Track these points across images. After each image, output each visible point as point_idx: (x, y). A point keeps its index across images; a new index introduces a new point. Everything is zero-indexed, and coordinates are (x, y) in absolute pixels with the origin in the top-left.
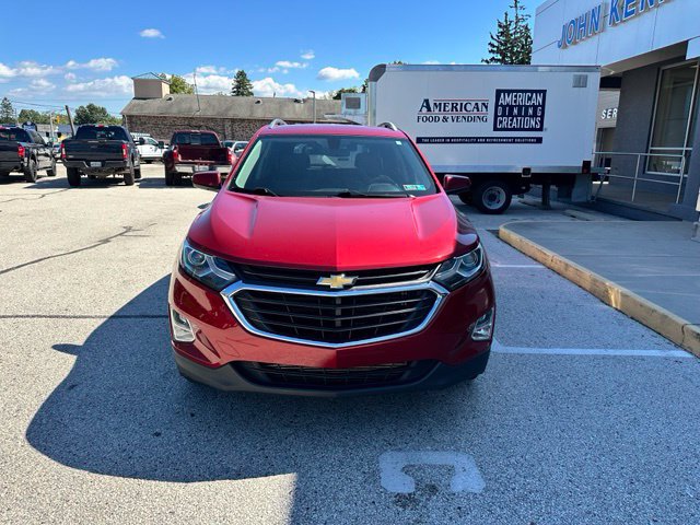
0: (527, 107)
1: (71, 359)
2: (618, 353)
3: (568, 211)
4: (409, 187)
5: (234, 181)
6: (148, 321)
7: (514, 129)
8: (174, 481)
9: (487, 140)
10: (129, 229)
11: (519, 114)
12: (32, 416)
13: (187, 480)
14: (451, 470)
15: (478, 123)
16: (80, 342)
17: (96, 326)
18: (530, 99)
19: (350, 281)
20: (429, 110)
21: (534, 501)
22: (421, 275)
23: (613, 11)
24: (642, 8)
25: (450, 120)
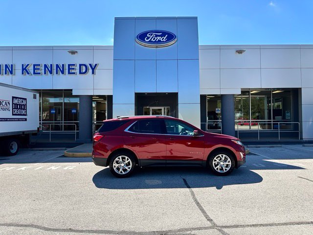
0: (22, 105)
7: (18, 115)
9: (10, 120)
11: (20, 108)
18: (22, 102)
23: (23, 69)
24: (45, 73)
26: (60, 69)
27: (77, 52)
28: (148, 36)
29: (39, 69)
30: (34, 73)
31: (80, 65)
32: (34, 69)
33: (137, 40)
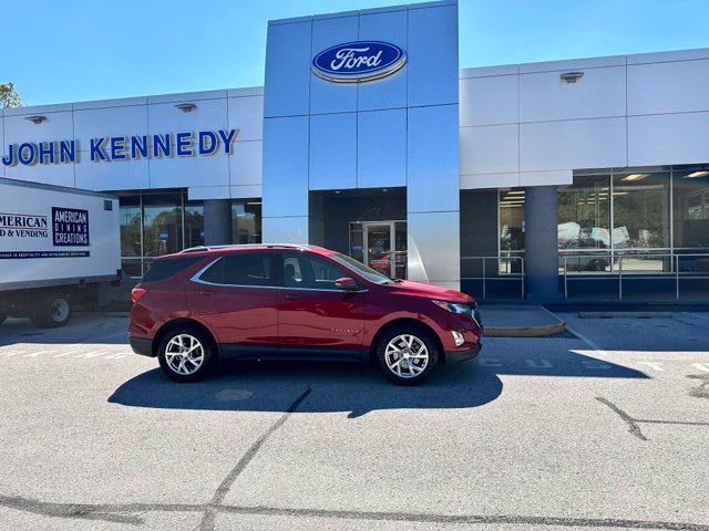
0: (76, 225)
9: (49, 255)
11: (71, 231)
15: (40, 238)
23: (94, 149)
24: (134, 156)
25: (15, 234)
26: (162, 146)
27: (194, 106)
28: (338, 57)
29: (122, 147)
30: (114, 157)
31: (202, 134)
32: (114, 148)
33: (315, 69)
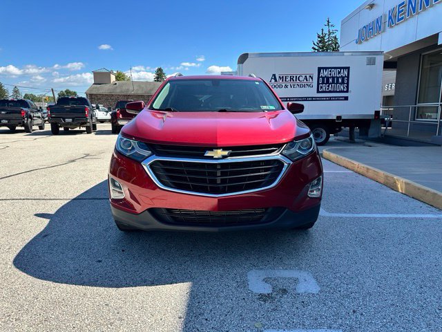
0: (338, 78)
1: (46, 221)
2: (405, 216)
3: (366, 143)
4: (264, 107)
5: (152, 105)
6: (97, 201)
7: (330, 92)
8: (109, 287)
9: (313, 99)
10: (88, 155)
11: (333, 82)
12: (18, 252)
13: (117, 286)
14: (296, 281)
15: (307, 88)
16: (52, 212)
17: (63, 204)
18: (339, 73)
19: (226, 153)
20: (276, 81)
21: (355, 298)
22: (273, 151)
23: (390, 18)
24: (408, 15)
25: (289, 86)
29: (403, 10)
30: (398, 20)
32: (399, 13)
